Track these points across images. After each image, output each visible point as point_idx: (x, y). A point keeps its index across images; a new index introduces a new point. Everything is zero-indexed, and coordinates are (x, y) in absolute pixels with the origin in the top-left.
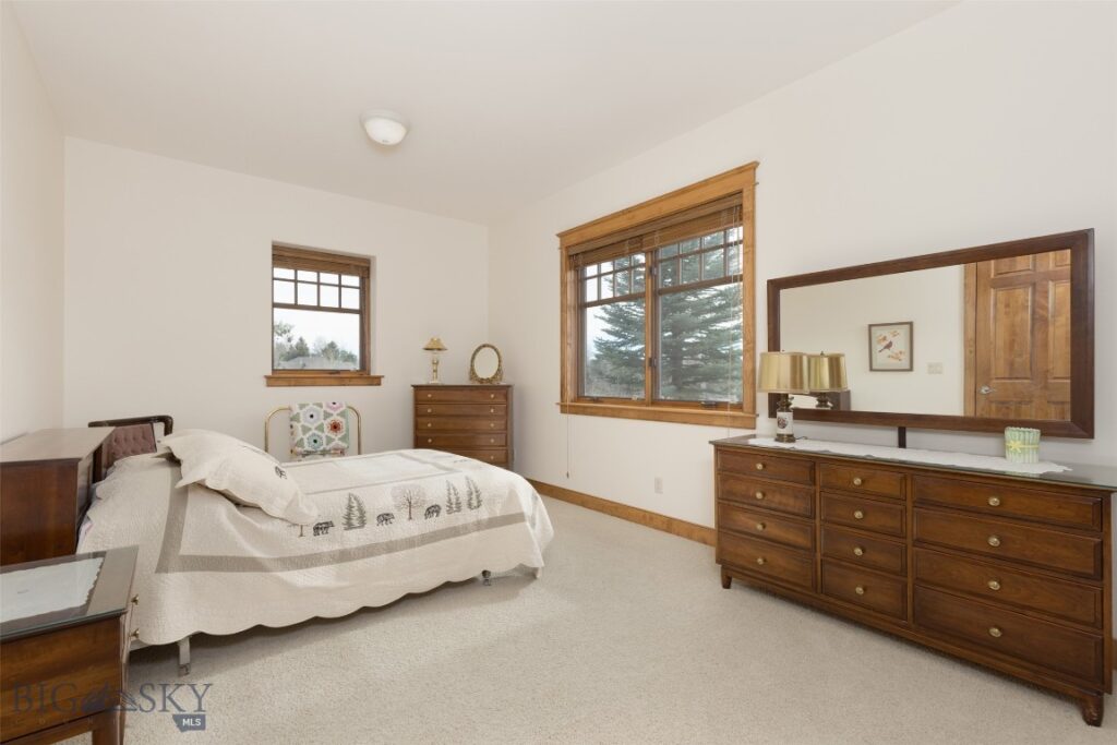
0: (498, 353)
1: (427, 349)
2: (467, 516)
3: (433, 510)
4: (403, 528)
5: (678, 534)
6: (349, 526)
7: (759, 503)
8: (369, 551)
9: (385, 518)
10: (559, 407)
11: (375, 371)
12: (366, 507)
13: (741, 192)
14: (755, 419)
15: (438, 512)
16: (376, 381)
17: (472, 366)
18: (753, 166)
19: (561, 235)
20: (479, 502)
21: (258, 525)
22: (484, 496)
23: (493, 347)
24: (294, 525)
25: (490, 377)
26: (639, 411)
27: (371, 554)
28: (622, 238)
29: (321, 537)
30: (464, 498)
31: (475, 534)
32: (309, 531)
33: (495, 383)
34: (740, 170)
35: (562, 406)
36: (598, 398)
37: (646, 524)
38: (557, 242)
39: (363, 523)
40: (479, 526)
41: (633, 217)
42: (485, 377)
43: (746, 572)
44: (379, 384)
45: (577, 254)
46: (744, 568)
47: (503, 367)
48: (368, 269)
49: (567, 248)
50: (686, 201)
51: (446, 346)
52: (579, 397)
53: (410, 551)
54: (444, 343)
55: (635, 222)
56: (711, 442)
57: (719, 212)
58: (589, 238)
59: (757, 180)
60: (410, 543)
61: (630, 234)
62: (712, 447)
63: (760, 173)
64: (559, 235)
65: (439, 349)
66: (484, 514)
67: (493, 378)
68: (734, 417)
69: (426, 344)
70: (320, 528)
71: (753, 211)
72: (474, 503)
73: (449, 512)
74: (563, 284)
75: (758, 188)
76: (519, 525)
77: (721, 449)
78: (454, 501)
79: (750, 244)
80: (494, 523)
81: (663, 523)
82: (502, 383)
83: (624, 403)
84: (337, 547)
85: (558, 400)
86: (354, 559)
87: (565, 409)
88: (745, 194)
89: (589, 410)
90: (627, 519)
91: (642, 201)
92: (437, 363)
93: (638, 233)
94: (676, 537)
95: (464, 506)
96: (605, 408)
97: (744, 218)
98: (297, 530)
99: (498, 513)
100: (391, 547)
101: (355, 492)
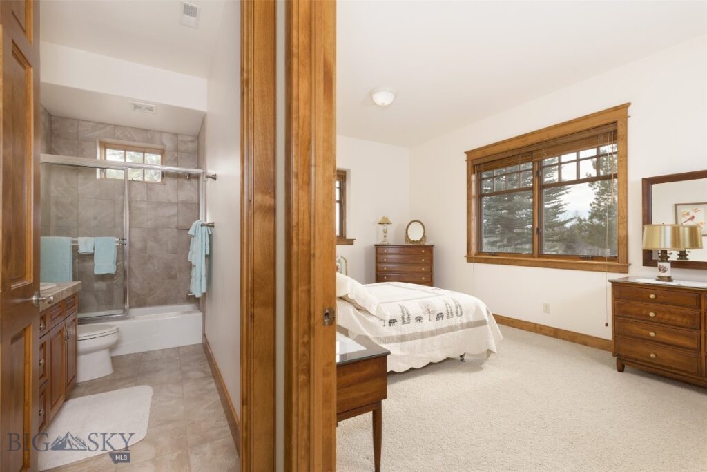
0: (423, 225)
1: (380, 223)
2: (455, 321)
3: (440, 316)
4: (428, 325)
5: (563, 339)
6: (404, 322)
7: (651, 319)
8: (414, 337)
9: (419, 319)
10: (466, 258)
11: (348, 237)
12: (410, 312)
13: (616, 122)
14: (627, 266)
15: (442, 317)
16: (351, 242)
17: (407, 233)
18: (627, 106)
19: (467, 153)
20: (462, 312)
21: (367, 318)
22: (464, 309)
23: (419, 222)
24: (381, 320)
25: (418, 239)
26: (531, 261)
27: (415, 339)
28: (516, 153)
29: (392, 327)
30: (454, 310)
31: (461, 331)
32: (387, 324)
33: (422, 243)
34: (616, 109)
35: (468, 258)
36: (495, 253)
37: (536, 332)
38: (465, 157)
39: (409, 321)
40: (463, 326)
41: (527, 140)
42: (415, 240)
43: (638, 362)
44: (353, 244)
45: (479, 164)
46: (636, 360)
47: (426, 234)
48: (345, 177)
49: (472, 160)
50: (569, 129)
51: (391, 221)
52: (479, 252)
53: (431, 338)
54: (390, 220)
55: (527, 143)
56: (609, 281)
57: (597, 136)
58: (489, 154)
59: (629, 115)
60: (432, 334)
61: (523, 151)
62: (611, 283)
63: (630, 111)
64: (466, 153)
65: (387, 223)
66: (464, 320)
67: (421, 240)
68: (610, 265)
69: (380, 220)
70: (392, 322)
71: (626, 135)
72: (459, 314)
73: (448, 317)
74: (469, 182)
75: (629, 120)
76: (483, 327)
77: (615, 284)
78: (449, 311)
79: (623, 156)
80: (469, 325)
81: (551, 331)
82: (426, 244)
83: (516, 256)
84: (399, 333)
85: (466, 253)
86: (407, 341)
87: (470, 259)
88: (619, 124)
89: (489, 261)
90: (521, 328)
91: (533, 130)
92: (386, 232)
93: (528, 150)
94: (562, 341)
95: (455, 315)
96: (503, 260)
97: (619, 139)
98: (382, 323)
99: (472, 320)
100: (423, 335)
101: (403, 304)
